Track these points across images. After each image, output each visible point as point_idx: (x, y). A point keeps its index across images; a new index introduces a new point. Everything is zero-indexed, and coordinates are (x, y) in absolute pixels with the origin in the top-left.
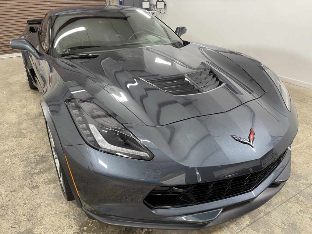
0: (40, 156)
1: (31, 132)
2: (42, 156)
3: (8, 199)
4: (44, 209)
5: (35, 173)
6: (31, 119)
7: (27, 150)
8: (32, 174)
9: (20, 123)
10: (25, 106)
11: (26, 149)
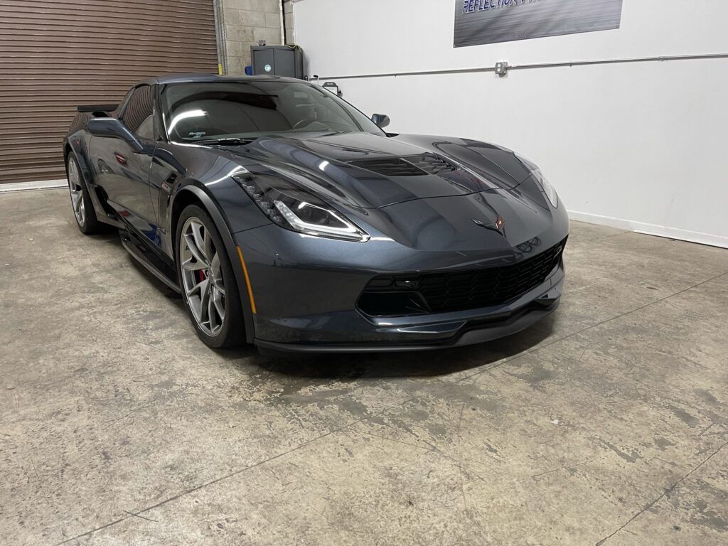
0: (146, 311)
1: (116, 286)
2: (151, 312)
3: (112, 355)
4: (182, 362)
5: (147, 329)
6: (108, 271)
7: (119, 306)
8: (144, 331)
9: (86, 277)
10: (84, 255)
11: (116, 305)
